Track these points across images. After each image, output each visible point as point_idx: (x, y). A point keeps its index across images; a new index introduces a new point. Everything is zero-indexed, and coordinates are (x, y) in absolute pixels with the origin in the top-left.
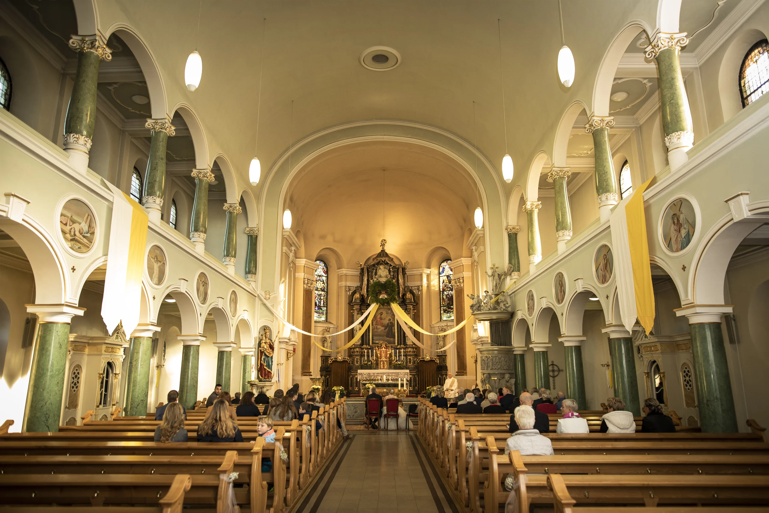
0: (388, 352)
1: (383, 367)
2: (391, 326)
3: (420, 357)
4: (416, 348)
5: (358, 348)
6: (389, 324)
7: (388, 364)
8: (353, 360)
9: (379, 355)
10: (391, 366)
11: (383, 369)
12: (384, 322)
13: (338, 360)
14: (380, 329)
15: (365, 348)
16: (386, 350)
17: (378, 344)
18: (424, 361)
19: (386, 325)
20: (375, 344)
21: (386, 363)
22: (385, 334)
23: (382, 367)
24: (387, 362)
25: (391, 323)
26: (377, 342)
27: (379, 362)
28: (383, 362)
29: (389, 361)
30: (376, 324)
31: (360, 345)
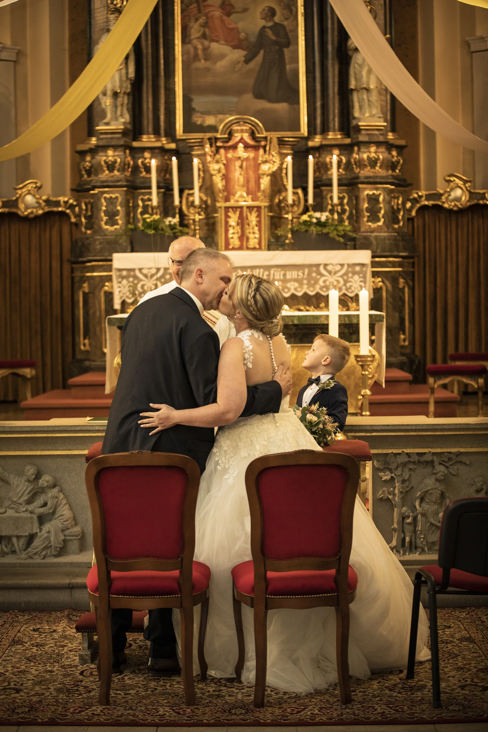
0: (265, 168)
1: (241, 238)
2: (276, 43)
3: (418, 189)
4: (400, 149)
5: (115, 147)
6: (269, 33)
7: (265, 222)
8: (94, 207)
9: (219, 182)
10: (279, 232)
11: (241, 248)
12: (241, 25)
13: (23, 211)
14: (222, 56)
15: (151, 149)
16: (255, 159)
17: (214, 129)
18: (438, 208)
19: (253, 39)
20: (202, 129)
21: (253, 218)
22: (251, 82)
23: (235, 241)
24: (259, 216)
25: (277, 28)
26: (210, 121)
27: (220, 216)
28: (241, 217)
29: (270, 208)
30: (204, 36)
31: (125, 133)
